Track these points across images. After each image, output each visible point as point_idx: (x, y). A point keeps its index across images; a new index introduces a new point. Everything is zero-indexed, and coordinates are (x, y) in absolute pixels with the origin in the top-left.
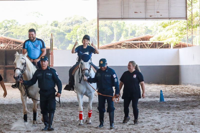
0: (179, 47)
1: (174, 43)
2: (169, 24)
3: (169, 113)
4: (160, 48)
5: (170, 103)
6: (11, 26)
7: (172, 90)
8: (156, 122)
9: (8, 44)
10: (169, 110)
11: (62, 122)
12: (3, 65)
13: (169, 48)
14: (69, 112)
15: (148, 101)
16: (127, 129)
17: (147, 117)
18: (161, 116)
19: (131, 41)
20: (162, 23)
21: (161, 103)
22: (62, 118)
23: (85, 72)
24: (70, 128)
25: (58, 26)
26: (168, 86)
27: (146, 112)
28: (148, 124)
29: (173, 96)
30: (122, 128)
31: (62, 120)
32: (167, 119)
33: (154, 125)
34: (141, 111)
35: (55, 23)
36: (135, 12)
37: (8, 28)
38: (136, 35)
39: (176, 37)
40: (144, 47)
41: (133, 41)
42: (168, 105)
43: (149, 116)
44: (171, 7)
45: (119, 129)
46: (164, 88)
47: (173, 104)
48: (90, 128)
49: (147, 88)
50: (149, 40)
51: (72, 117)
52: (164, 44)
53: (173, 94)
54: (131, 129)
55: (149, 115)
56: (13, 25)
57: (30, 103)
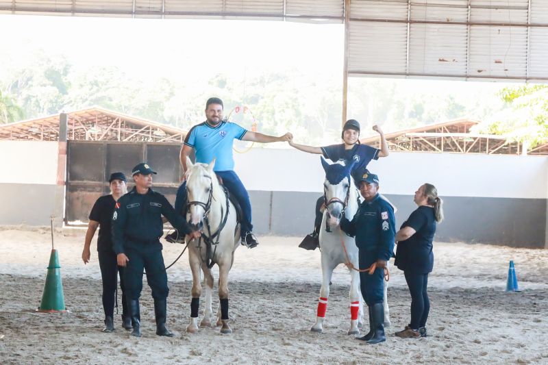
0: (542, 151)
1: (533, 141)
2: (522, 94)
3: (539, 321)
4: (494, 153)
5: (534, 296)
6: (107, 82)
7: (529, 262)
8: (513, 342)
9: (110, 127)
10: (536, 314)
11: (274, 332)
12: (99, 181)
13: (518, 152)
14: (285, 309)
15: (477, 287)
16: (445, 357)
17: (488, 329)
18: (521, 327)
19: (423, 132)
20: (504, 90)
21: (511, 294)
22: (268, 323)
23: (332, 207)
24: (300, 350)
25: (226, 86)
26: (518, 250)
27: (479, 317)
28: (495, 347)
29: (536, 278)
30: (433, 356)
31: (274, 329)
32: (539, 336)
33: (511, 351)
34: (468, 313)
35: (219, 78)
36: (440, 60)
37: (100, 85)
38: (424, 116)
39: (539, 125)
40: (453, 148)
41: (428, 131)
42: (529, 300)
43: (490, 326)
44: (532, 51)
45: (424, 358)
46: (510, 256)
47: (542, 298)
48: (351, 352)
49: (465, 255)
50: (468, 132)
51: (296, 320)
52: (506, 144)
53: (535, 271)
54: (454, 358)
55: (491, 324)
56: (112, 78)
57: (177, 281)
